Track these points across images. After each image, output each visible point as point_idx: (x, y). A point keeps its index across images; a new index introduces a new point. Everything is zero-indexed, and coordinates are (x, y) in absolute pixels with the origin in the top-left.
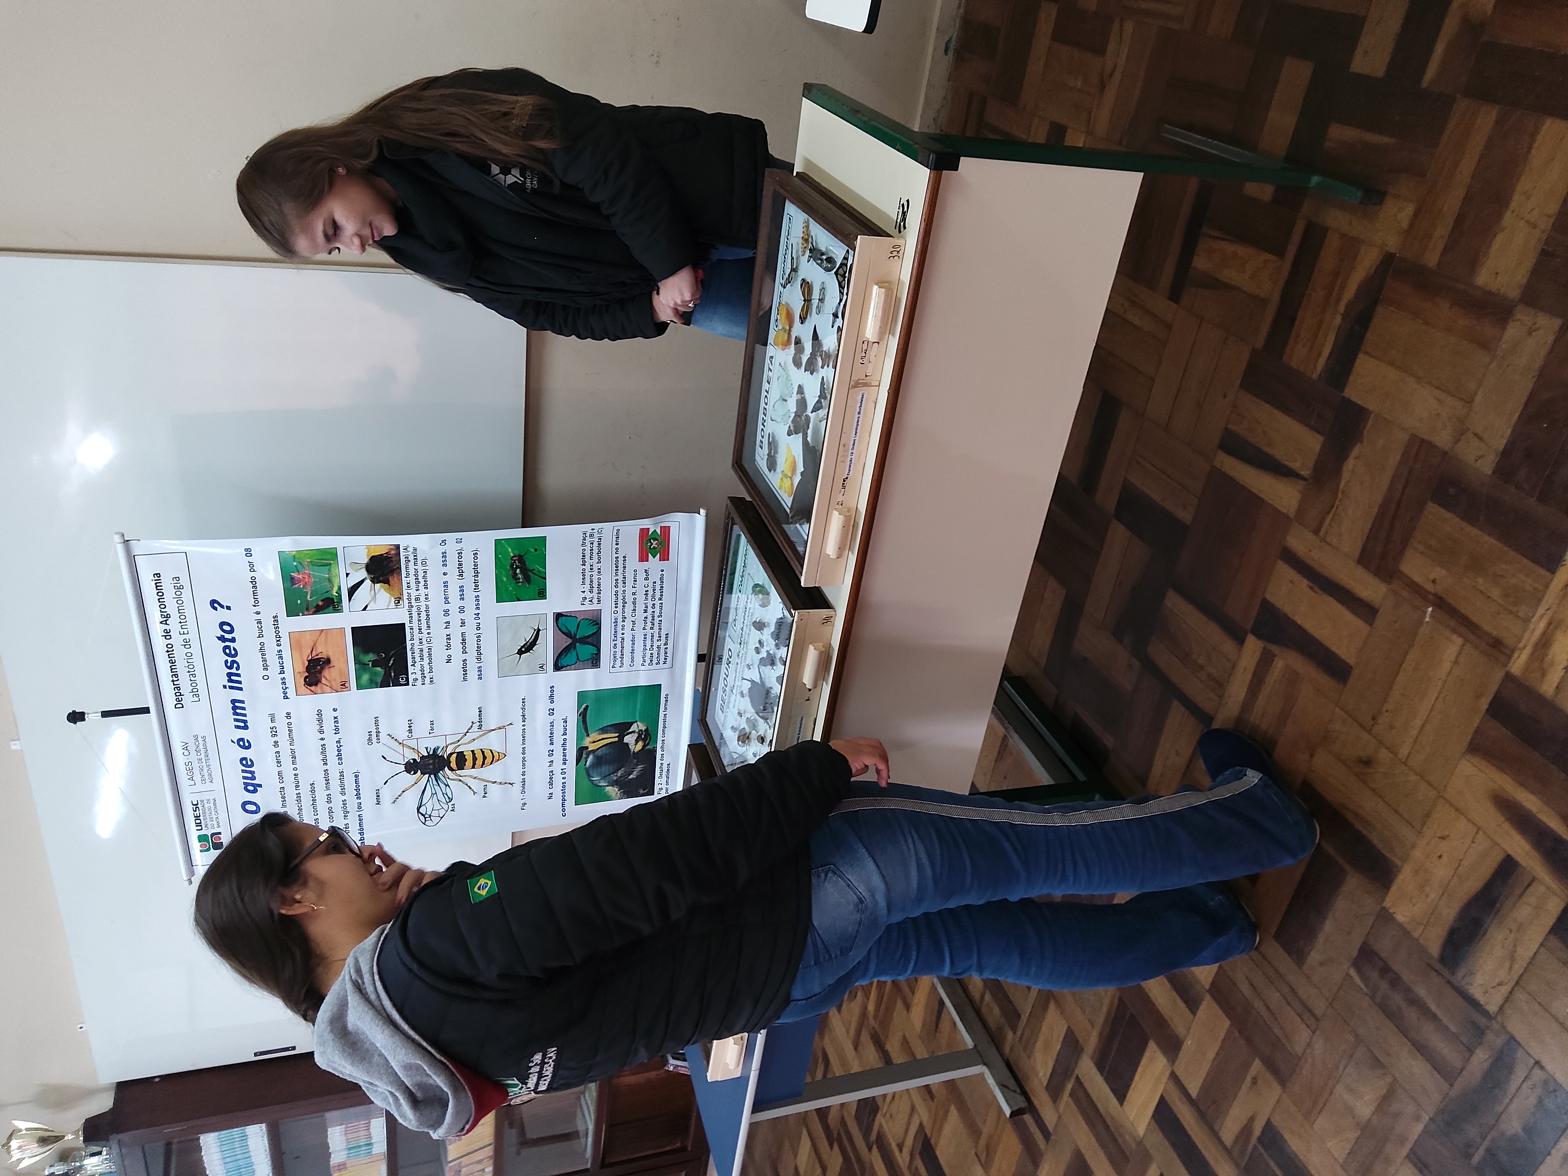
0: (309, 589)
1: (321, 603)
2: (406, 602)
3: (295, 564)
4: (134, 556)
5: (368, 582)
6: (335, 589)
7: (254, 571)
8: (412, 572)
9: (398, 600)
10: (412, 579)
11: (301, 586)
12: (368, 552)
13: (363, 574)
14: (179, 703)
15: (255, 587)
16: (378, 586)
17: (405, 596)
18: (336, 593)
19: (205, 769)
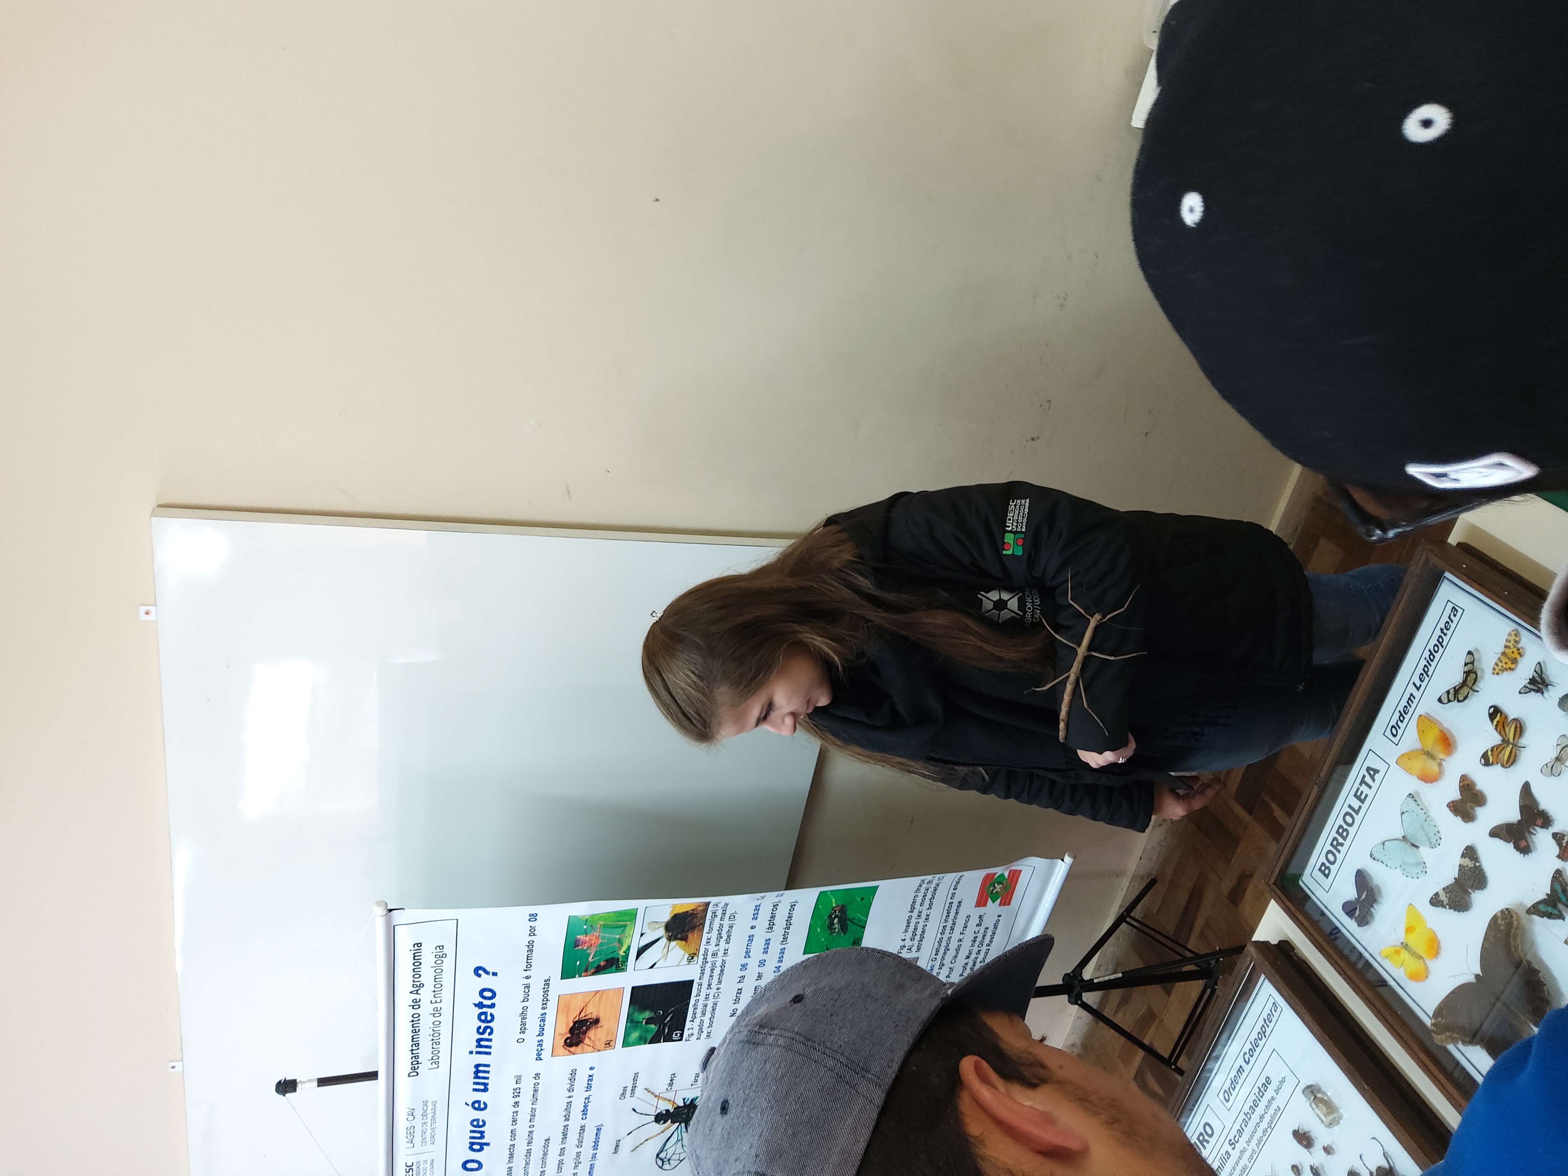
0: (593, 951)
1: (602, 964)
2: (701, 957)
3: (585, 927)
4: (394, 926)
5: (664, 941)
6: (624, 948)
7: (534, 935)
8: (716, 926)
9: (692, 957)
10: (715, 934)
11: (585, 948)
12: (673, 910)
13: (661, 932)
14: (415, 1070)
15: (531, 951)
16: (673, 943)
17: (702, 951)
18: (624, 952)
19: (429, 1132)
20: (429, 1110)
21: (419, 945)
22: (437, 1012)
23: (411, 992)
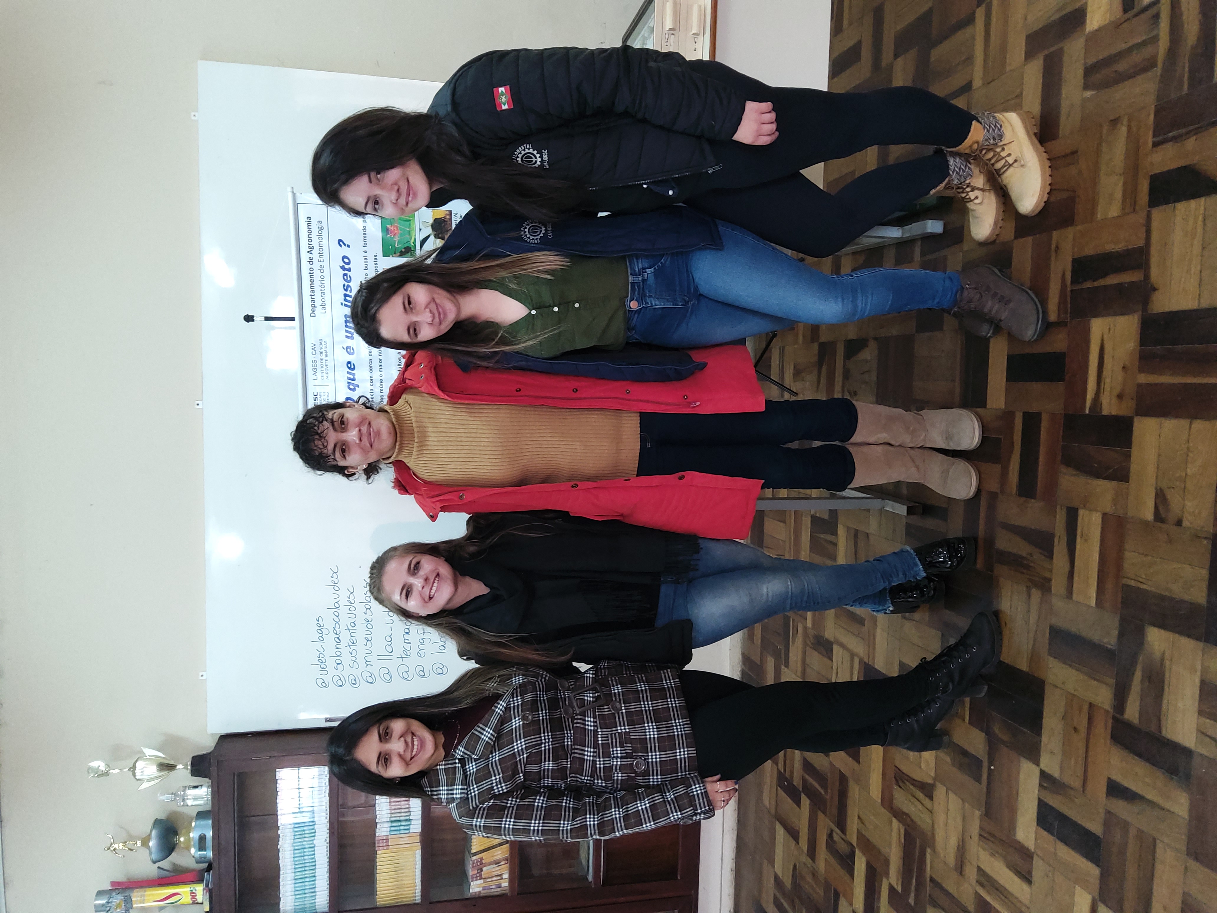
0: (397, 239)
1: (403, 250)
4: (297, 203)
5: (433, 236)
6: (413, 240)
7: (365, 222)
11: (392, 236)
12: (433, 215)
13: (430, 230)
14: (313, 314)
18: (413, 243)
19: (325, 367)
20: (323, 349)
21: (309, 218)
22: (322, 269)
23: (308, 252)
